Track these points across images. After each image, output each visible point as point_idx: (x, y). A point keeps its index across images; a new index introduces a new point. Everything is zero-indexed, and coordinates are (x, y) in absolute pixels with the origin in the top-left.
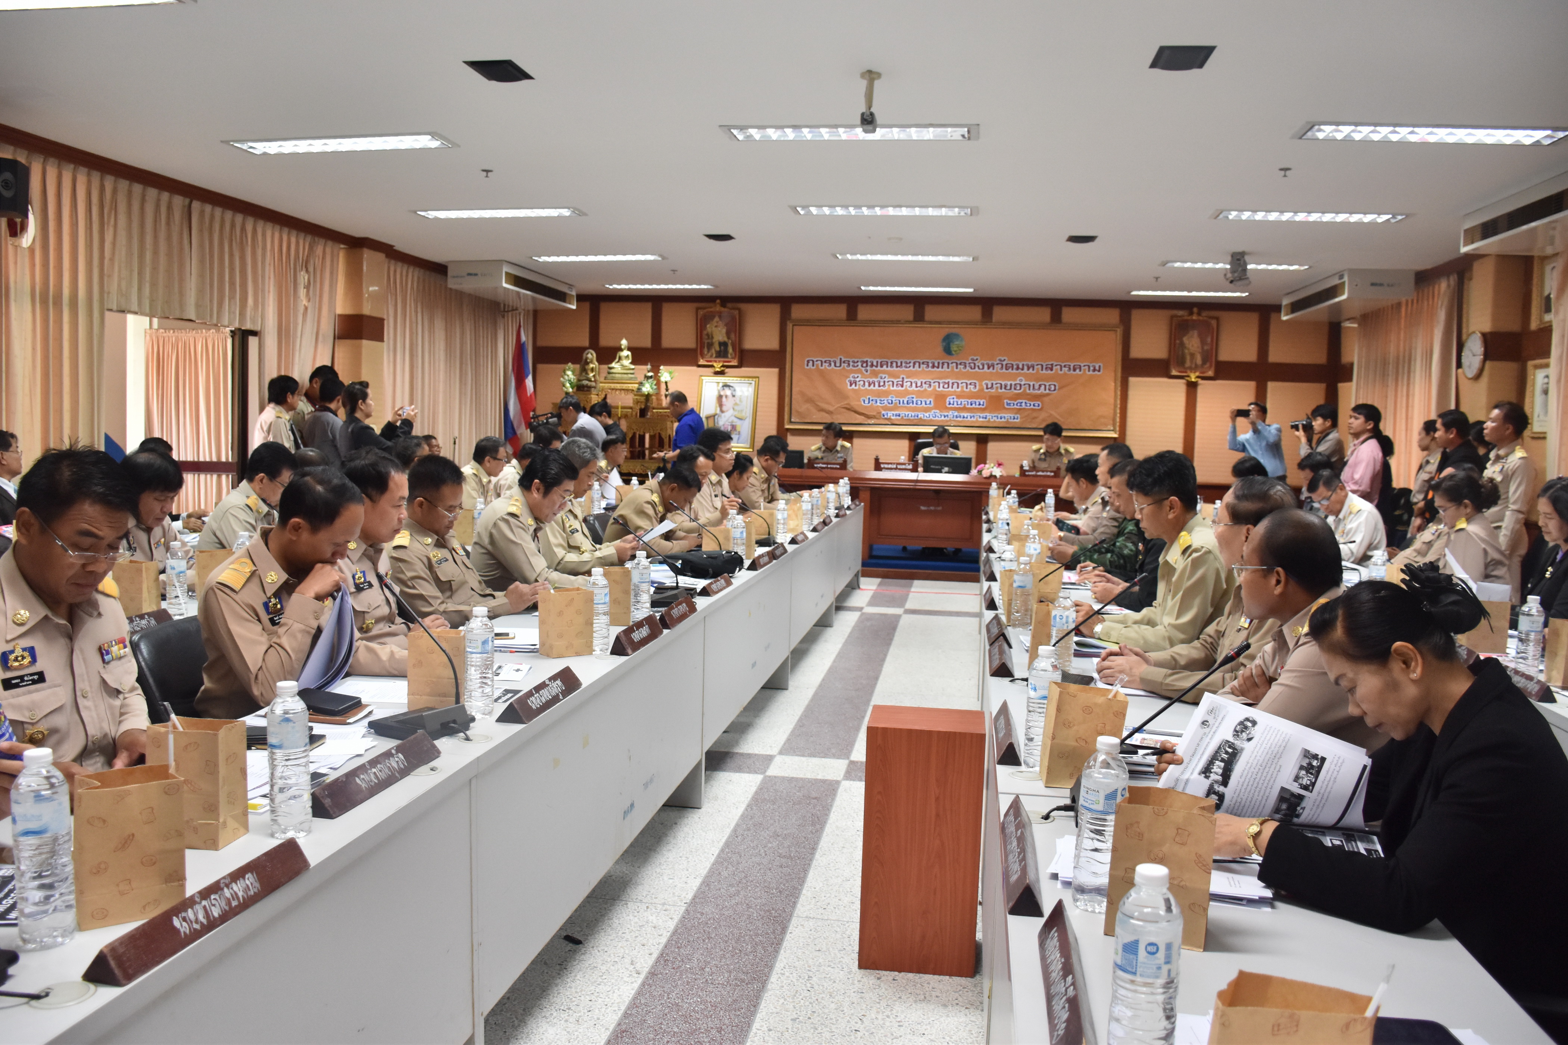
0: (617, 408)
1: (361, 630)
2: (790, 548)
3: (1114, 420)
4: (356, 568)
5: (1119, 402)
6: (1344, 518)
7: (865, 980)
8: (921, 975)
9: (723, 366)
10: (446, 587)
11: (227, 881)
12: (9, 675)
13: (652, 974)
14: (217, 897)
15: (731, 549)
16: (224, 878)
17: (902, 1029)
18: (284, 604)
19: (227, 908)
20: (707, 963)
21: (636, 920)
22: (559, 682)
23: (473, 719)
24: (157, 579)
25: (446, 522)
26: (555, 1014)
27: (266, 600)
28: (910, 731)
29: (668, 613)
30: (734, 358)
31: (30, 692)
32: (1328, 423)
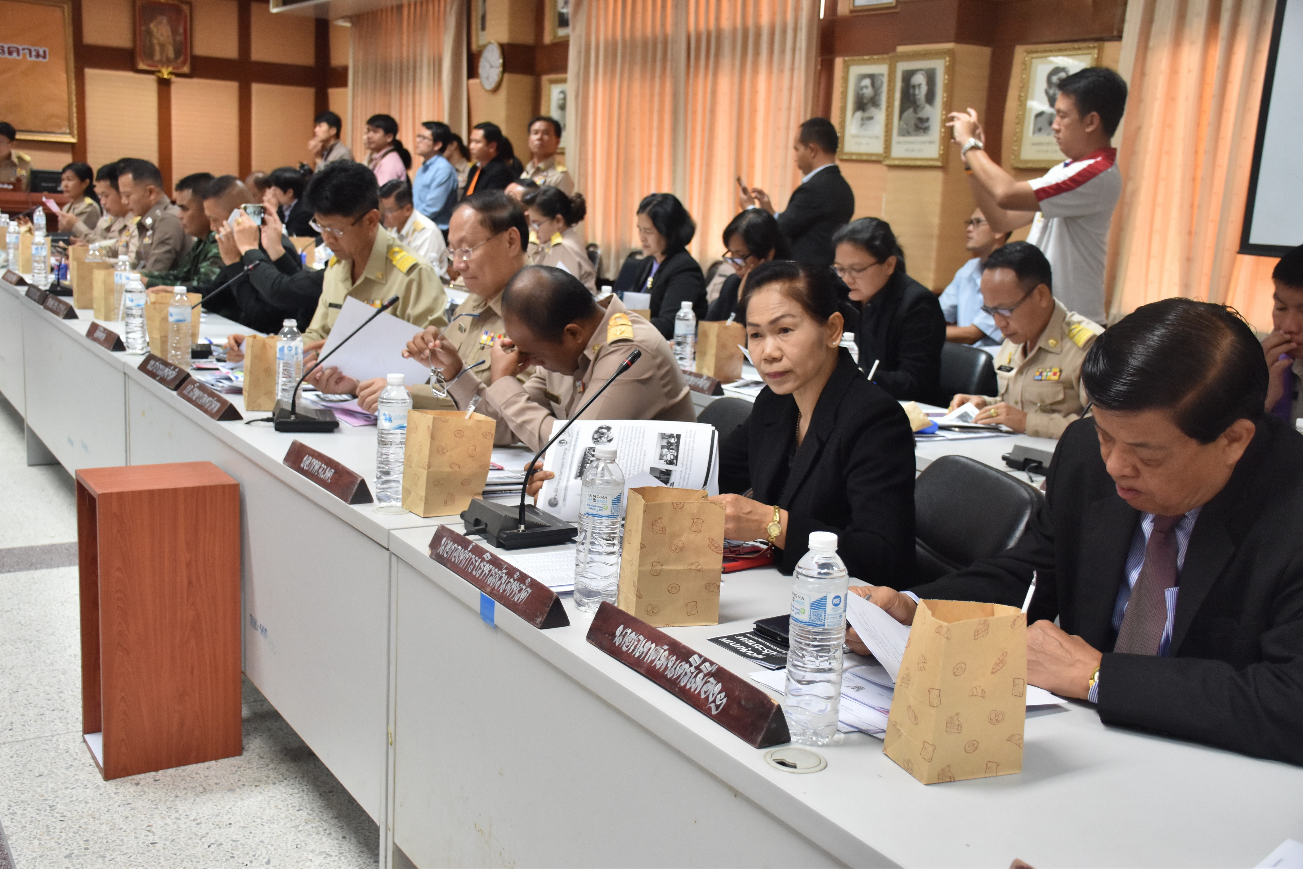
3: (70, 120)
5: (74, 99)
6: (407, 234)
8: (183, 768)
17: (203, 826)
28: (151, 492)
32: (334, 131)
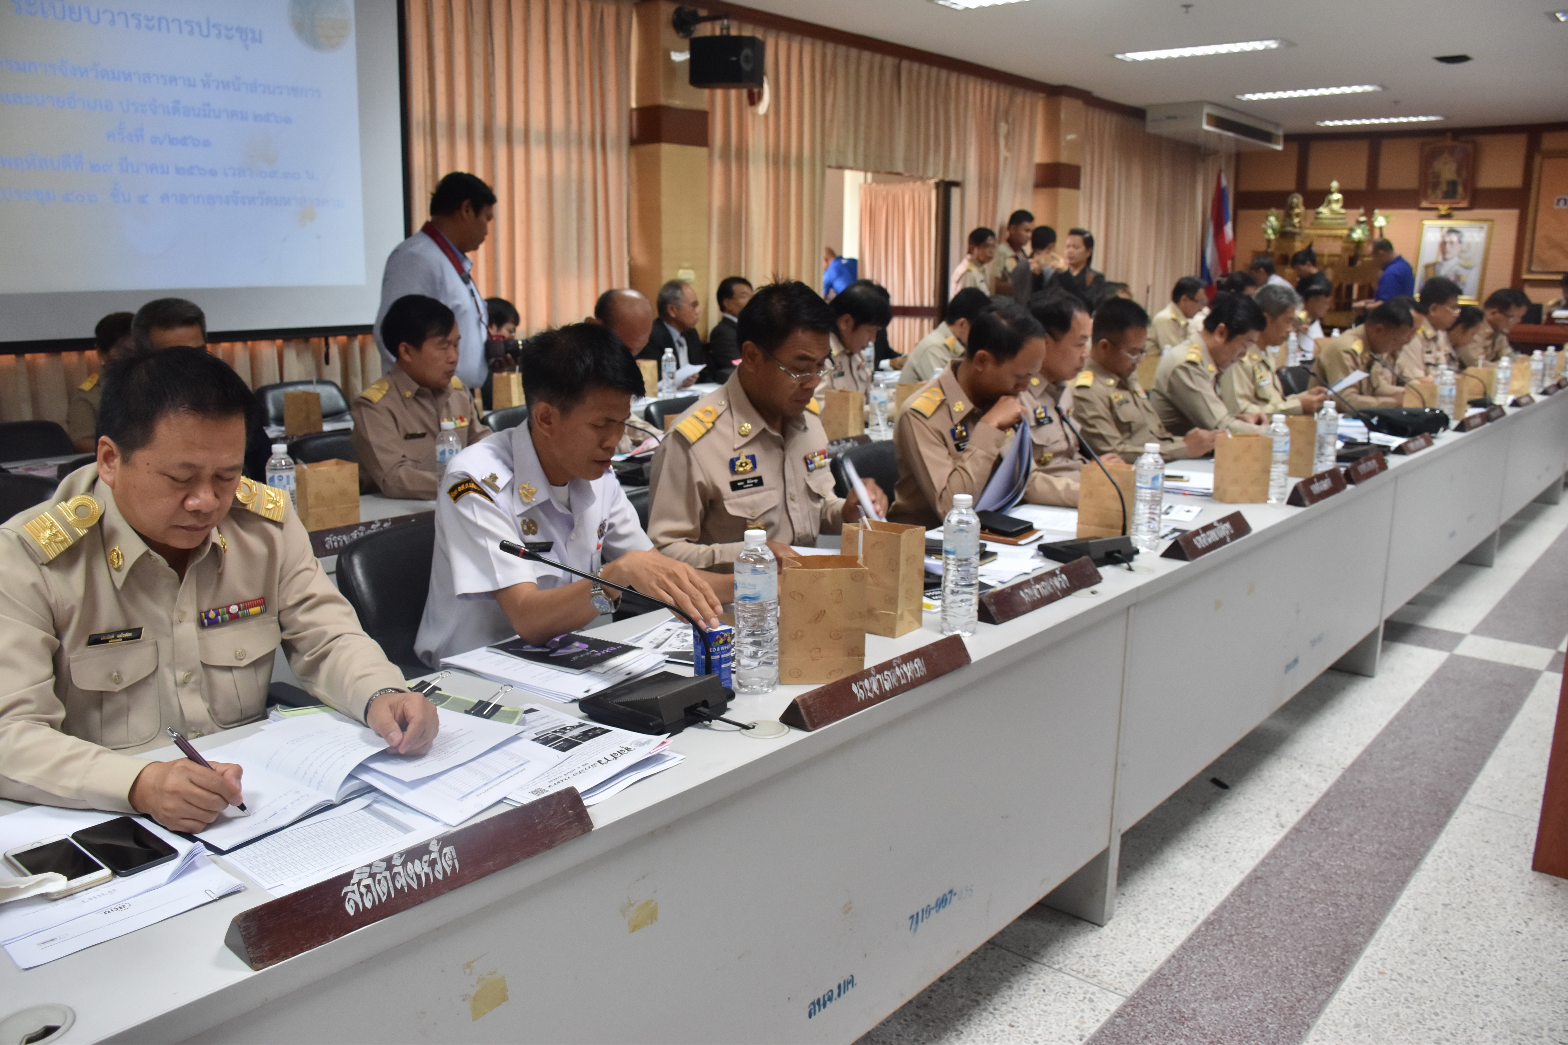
0: (1323, 255)
1: (1038, 462)
2: (1510, 411)
4: (1038, 403)
7: (1538, 882)
9: (1450, 208)
10: (1126, 428)
11: (899, 662)
12: (736, 478)
13: (1297, 830)
14: (889, 673)
15: (1436, 407)
16: (896, 658)
18: (969, 432)
19: (897, 684)
20: (1357, 831)
21: (1287, 775)
22: (1227, 525)
23: (1137, 552)
24: (861, 408)
25: (1129, 364)
26: (1192, 848)
27: (952, 427)
29: (1355, 469)
30: (1464, 199)
31: (752, 493)
